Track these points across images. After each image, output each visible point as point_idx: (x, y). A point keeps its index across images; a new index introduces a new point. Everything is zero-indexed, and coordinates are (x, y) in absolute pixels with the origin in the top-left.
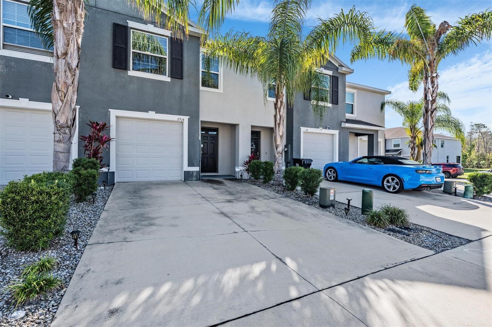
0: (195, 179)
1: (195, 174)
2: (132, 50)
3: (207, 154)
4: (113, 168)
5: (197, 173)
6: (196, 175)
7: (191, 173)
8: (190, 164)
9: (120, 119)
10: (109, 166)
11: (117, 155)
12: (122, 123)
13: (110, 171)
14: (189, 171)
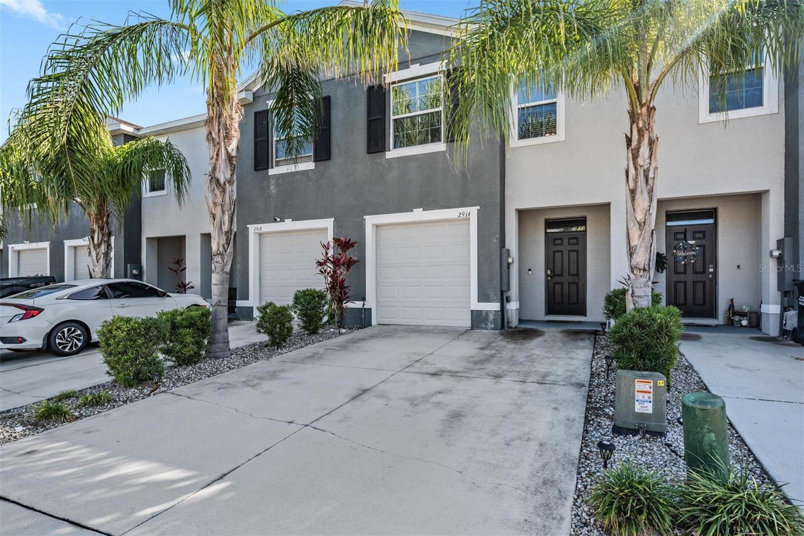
0: (493, 326)
1: (491, 317)
2: (392, 118)
3: (561, 275)
4: (370, 303)
5: (495, 315)
6: (494, 319)
7: (484, 314)
8: (483, 297)
9: (381, 228)
10: (364, 299)
11: (377, 283)
12: (385, 234)
13: (365, 307)
14: (481, 311)
